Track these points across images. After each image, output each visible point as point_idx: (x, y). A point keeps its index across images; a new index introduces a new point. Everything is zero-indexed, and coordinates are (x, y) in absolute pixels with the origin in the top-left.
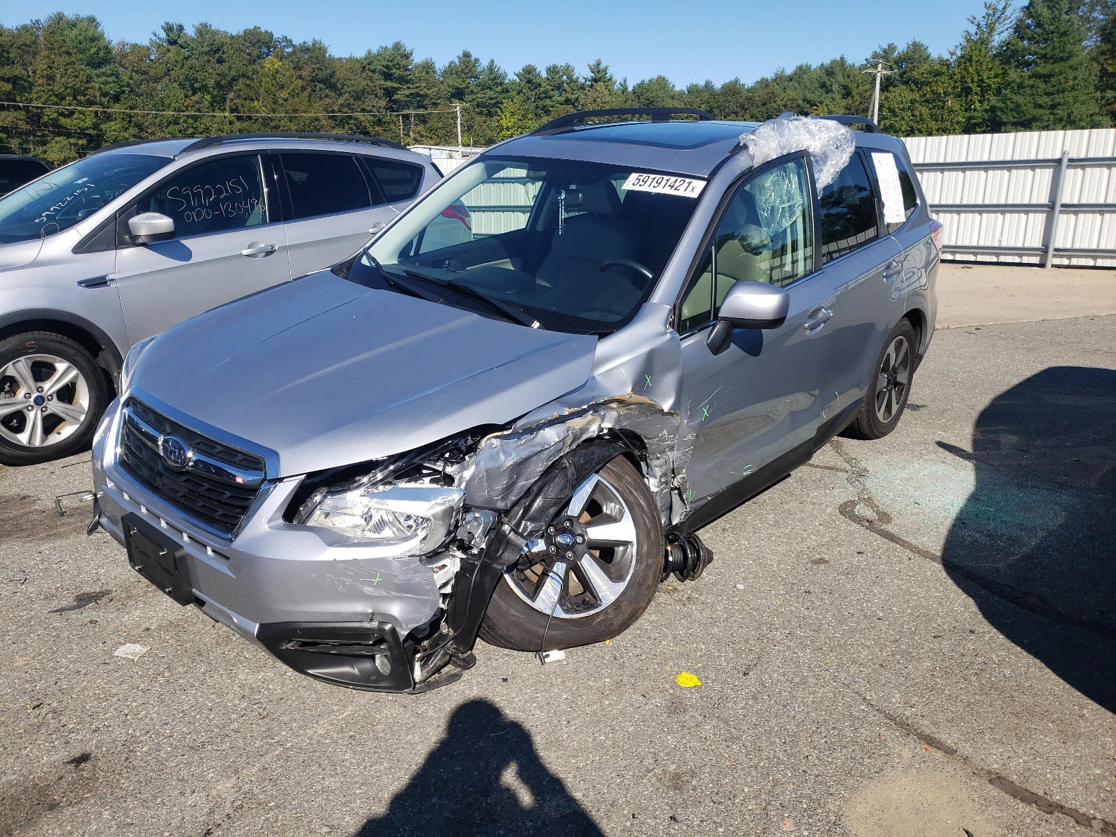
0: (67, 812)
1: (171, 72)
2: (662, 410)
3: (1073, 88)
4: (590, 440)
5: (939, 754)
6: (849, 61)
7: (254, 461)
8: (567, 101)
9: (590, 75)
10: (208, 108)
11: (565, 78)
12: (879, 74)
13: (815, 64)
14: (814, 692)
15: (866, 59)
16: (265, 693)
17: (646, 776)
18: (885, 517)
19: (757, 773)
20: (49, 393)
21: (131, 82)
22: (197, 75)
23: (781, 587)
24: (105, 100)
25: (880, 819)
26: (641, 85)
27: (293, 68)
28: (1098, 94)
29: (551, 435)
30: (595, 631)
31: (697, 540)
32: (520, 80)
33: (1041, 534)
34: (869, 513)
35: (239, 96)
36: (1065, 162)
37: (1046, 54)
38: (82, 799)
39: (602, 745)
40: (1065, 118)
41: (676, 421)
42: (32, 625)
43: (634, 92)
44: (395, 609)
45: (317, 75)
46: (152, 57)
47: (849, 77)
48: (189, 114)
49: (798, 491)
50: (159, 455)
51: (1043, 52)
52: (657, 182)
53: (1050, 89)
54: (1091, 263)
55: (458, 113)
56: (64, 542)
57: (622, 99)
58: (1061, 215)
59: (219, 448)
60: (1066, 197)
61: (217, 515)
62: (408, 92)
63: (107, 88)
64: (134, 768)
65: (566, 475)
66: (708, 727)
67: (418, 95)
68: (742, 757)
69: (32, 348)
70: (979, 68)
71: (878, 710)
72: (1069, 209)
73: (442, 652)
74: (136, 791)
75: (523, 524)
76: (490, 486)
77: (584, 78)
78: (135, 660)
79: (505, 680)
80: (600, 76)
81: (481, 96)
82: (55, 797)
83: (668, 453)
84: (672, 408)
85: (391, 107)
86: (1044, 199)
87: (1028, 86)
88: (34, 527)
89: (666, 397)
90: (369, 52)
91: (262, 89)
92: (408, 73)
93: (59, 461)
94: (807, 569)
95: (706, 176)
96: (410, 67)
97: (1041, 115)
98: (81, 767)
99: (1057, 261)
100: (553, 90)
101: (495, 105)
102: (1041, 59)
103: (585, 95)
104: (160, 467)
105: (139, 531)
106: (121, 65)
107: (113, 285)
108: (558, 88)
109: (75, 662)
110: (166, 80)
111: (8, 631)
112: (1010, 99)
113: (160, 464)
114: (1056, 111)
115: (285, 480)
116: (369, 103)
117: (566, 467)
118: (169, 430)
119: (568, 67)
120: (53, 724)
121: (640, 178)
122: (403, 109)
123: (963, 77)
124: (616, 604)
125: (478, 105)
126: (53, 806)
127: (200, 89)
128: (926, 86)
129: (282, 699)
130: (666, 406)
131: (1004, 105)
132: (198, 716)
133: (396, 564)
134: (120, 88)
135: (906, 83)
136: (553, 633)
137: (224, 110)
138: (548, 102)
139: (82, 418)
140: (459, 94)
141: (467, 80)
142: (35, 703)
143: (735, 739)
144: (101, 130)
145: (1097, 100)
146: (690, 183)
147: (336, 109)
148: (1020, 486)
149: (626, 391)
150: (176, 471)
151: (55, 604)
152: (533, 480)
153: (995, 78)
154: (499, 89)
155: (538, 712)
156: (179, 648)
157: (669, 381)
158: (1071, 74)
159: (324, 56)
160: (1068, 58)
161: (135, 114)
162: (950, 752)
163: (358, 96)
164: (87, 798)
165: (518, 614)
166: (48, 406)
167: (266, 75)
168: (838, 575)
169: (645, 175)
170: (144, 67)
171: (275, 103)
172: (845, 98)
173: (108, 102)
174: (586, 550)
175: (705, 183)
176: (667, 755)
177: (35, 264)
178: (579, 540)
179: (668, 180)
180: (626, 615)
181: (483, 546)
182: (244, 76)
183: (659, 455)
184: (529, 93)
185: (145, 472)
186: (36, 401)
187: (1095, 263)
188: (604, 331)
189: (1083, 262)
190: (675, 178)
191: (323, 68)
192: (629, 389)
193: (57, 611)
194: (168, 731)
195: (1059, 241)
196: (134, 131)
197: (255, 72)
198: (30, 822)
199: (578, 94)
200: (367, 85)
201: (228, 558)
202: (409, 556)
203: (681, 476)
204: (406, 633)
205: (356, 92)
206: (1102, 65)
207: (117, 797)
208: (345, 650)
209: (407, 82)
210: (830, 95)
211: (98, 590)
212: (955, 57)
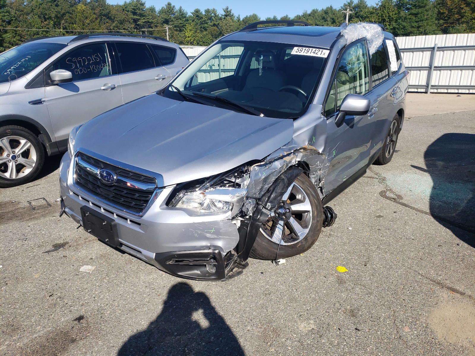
0: (81, 343)
1: (34, 11)
2: (319, 153)
3: (427, 19)
4: (291, 167)
5: (458, 295)
6: (334, 8)
7: (150, 179)
8: (214, 25)
9: (224, 13)
10: (52, 27)
11: (213, 14)
12: (348, 13)
13: (320, 9)
14: (397, 272)
15: (341, 7)
16: (156, 284)
17: (338, 311)
18: (400, 197)
19: (386, 307)
20: (18, 154)
21: (16, 15)
22: (46, 12)
23: (367, 228)
24: (4, 24)
25: (444, 324)
26: (246, 18)
27: (91, 9)
28: (437, 22)
29: (278, 164)
30: (298, 250)
31: (332, 210)
32: (193, 15)
33: (465, 201)
34: (392, 196)
35: (67, 22)
36: (436, 49)
37: (416, 4)
38: (87, 336)
39: (314, 299)
40: (423, 32)
41: (323, 157)
42: (36, 259)
43: (243, 21)
44: (220, 243)
45: (102, 12)
46: (25, 4)
47: (334, 14)
48: (43, 30)
49: (360, 187)
50: (98, 178)
51: (415, 4)
52: (307, 51)
53: (417, 20)
54: (446, 91)
55: (167, 30)
56: (39, 221)
57: (238, 24)
58: (434, 71)
59: (131, 174)
60: (436, 64)
61: (132, 205)
62: (144, 21)
63: (5, 18)
64: (106, 321)
65: (284, 182)
66: (357, 289)
67: (149, 22)
68: (376, 301)
69: (9, 133)
70: (389, 10)
71: (426, 278)
72: (437, 69)
73: (233, 262)
74: (111, 331)
75: (268, 205)
76: (255, 188)
77: (221, 15)
78: (90, 273)
79: (262, 273)
80: (228, 14)
81: (177, 23)
82: (73, 336)
83: (318, 172)
84: (322, 152)
85: (137, 27)
86: (427, 65)
87: (409, 19)
88: (22, 215)
89: (321, 146)
90: (125, 2)
91: (77, 19)
92: (143, 12)
93: (24, 185)
94: (375, 220)
95: (329, 48)
96: (144, 9)
97: (414, 31)
98: (81, 322)
99: (432, 91)
100: (208, 20)
101: (183, 26)
102: (413, 7)
103: (222, 22)
104: (99, 184)
105: (90, 213)
106: (11, 8)
107: (45, 104)
108: (210, 19)
109: (62, 275)
110: (31, 15)
111: (25, 262)
112: (401, 24)
113: (99, 182)
114: (419, 29)
115: (167, 187)
116: (127, 25)
117: (283, 179)
118: (103, 167)
119: (214, 10)
120: (61, 303)
121: (298, 49)
122: (142, 28)
123: (382, 15)
124: (306, 238)
125: (175, 27)
126: (73, 341)
127: (48, 19)
128: (367, 18)
129: (164, 287)
130: (320, 151)
131: (399, 27)
132: (128, 297)
133: (221, 223)
134: (10, 18)
135: (358, 17)
136: (281, 252)
137: (60, 28)
138: (206, 25)
139: (34, 165)
140: (167, 22)
141: (170, 16)
142: (50, 294)
143: (371, 293)
144: (3, 38)
145: (436, 24)
146: (322, 51)
147: (112, 28)
148: (451, 182)
149: (306, 144)
150: (108, 185)
151: (44, 249)
152: (270, 185)
153: (395, 15)
154: (184, 19)
155: (282, 286)
156: (109, 266)
157: (322, 140)
158: (426, 13)
159: (105, 4)
160: (424, 7)
161: (18, 30)
162: (462, 294)
163: (122, 22)
164: (88, 336)
165: (266, 244)
166: (18, 160)
167: (79, 12)
168: (389, 222)
169: (301, 48)
170: (21, 8)
171: (84, 25)
172: (332, 24)
173: (6, 25)
174: (291, 215)
175: (329, 51)
176: (344, 302)
177: (7, 94)
178: (288, 211)
179: (312, 50)
180: (310, 243)
181: (251, 215)
182: (68, 12)
183: (314, 173)
184: (197, 21)
185: (90, 186)
186: (12, 157)
187: (448, 91)
188: (295, 117)
189: (442, 91)
190: (315, 49)
191: (105, 9)
192: (307, 143)
193: (46, 252)
194: (116, 304)
195: (433, 82)
196: (18, 38)
197: (74, 11)
198: (64, 349)
199: (219, 21)
200: (125, 17)
201: (139, 224)
202: (227, 220)
203: (323, 182)
204: (225, 254)
205: (120, 20)
206: (439, 9)
207: (102, 334)
208: (196, 263)
209: (143, 16)
210: (326, 22)
211: (62, 242)
212: (378, 6)
